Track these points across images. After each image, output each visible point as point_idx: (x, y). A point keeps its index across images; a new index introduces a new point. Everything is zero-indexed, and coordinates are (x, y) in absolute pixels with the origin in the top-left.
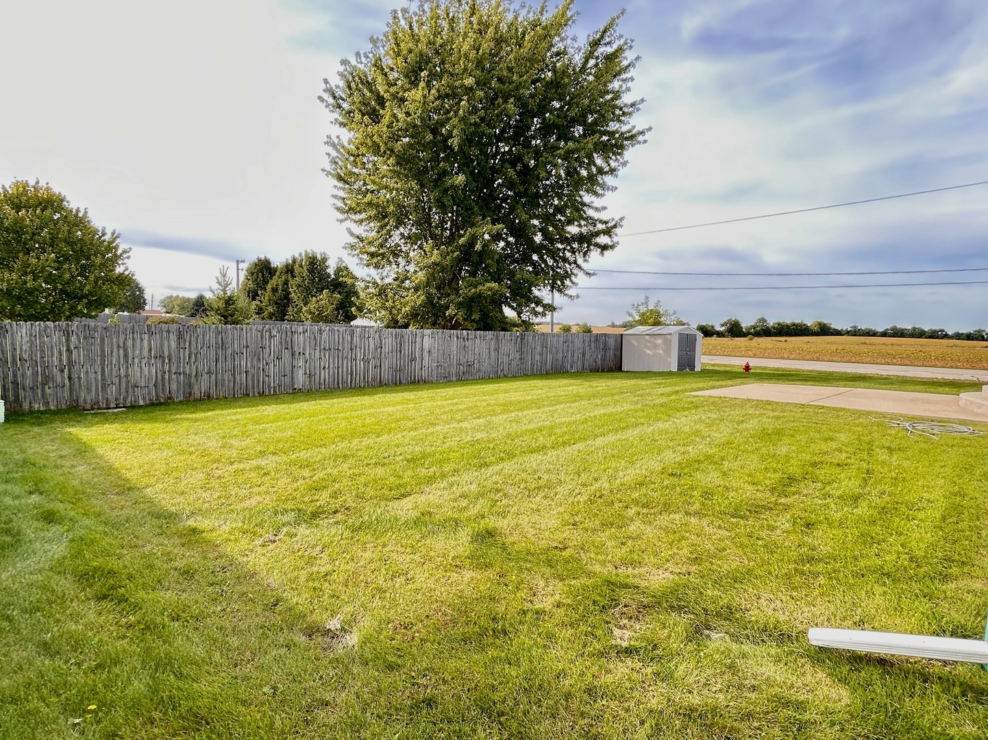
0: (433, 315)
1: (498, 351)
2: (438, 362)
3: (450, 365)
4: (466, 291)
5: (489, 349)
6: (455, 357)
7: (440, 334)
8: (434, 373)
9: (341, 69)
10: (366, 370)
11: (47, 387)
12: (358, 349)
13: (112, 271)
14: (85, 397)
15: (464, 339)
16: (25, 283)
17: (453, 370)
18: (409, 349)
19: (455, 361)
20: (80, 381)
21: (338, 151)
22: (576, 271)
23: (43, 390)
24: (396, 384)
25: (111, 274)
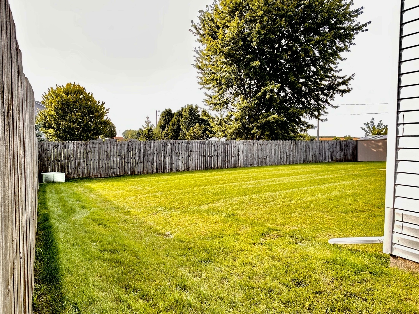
0: (245, 133)
1: (280, 151)
2: (247, 157)
3: (254, 159)
4: (262, 120)
5: (275, 150)
6: (256, 155)
7: (248, 143)
8: (245, 162)
9: (199, 14)
10: (211, 161)
11: (79, 168)
12: (207, 151)
13: (102, 119)
14: (93, 173)
15: (261, 145)
16: (70, 126)
17: (255, 161)
18: (232, 150)
19: (256, 157)
20: (90, 166)
21: (199, 54)
22: (326, 106)
23: (77, 170)
24: (225, 168)
25: (102, 120)
